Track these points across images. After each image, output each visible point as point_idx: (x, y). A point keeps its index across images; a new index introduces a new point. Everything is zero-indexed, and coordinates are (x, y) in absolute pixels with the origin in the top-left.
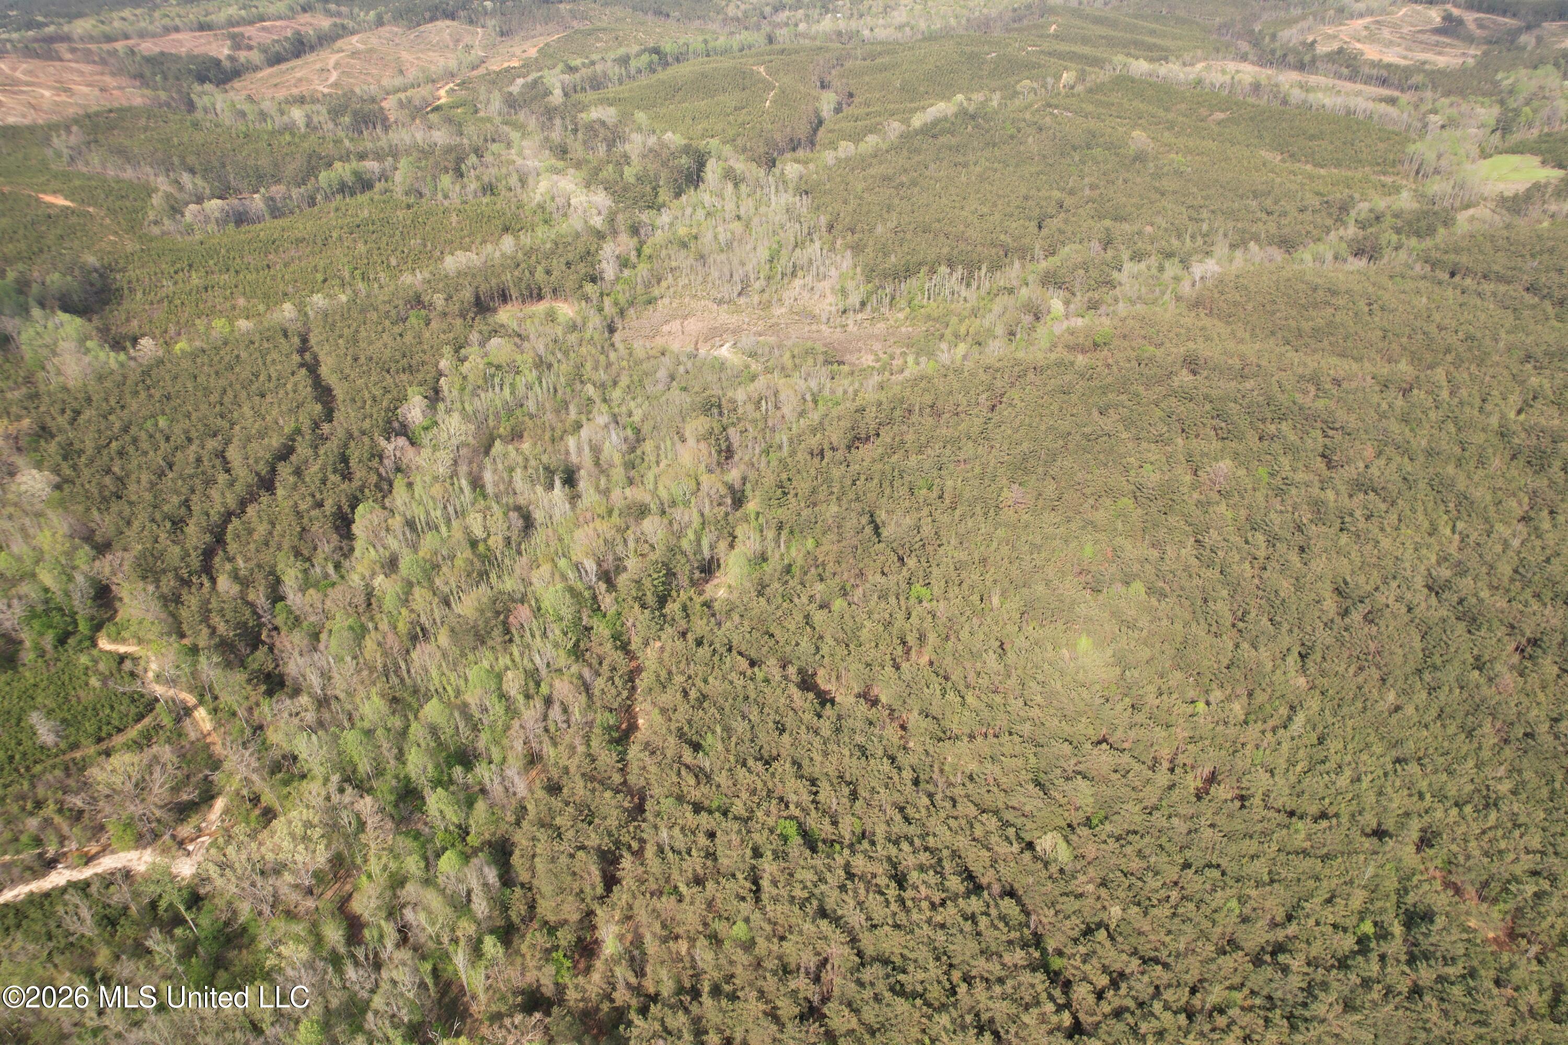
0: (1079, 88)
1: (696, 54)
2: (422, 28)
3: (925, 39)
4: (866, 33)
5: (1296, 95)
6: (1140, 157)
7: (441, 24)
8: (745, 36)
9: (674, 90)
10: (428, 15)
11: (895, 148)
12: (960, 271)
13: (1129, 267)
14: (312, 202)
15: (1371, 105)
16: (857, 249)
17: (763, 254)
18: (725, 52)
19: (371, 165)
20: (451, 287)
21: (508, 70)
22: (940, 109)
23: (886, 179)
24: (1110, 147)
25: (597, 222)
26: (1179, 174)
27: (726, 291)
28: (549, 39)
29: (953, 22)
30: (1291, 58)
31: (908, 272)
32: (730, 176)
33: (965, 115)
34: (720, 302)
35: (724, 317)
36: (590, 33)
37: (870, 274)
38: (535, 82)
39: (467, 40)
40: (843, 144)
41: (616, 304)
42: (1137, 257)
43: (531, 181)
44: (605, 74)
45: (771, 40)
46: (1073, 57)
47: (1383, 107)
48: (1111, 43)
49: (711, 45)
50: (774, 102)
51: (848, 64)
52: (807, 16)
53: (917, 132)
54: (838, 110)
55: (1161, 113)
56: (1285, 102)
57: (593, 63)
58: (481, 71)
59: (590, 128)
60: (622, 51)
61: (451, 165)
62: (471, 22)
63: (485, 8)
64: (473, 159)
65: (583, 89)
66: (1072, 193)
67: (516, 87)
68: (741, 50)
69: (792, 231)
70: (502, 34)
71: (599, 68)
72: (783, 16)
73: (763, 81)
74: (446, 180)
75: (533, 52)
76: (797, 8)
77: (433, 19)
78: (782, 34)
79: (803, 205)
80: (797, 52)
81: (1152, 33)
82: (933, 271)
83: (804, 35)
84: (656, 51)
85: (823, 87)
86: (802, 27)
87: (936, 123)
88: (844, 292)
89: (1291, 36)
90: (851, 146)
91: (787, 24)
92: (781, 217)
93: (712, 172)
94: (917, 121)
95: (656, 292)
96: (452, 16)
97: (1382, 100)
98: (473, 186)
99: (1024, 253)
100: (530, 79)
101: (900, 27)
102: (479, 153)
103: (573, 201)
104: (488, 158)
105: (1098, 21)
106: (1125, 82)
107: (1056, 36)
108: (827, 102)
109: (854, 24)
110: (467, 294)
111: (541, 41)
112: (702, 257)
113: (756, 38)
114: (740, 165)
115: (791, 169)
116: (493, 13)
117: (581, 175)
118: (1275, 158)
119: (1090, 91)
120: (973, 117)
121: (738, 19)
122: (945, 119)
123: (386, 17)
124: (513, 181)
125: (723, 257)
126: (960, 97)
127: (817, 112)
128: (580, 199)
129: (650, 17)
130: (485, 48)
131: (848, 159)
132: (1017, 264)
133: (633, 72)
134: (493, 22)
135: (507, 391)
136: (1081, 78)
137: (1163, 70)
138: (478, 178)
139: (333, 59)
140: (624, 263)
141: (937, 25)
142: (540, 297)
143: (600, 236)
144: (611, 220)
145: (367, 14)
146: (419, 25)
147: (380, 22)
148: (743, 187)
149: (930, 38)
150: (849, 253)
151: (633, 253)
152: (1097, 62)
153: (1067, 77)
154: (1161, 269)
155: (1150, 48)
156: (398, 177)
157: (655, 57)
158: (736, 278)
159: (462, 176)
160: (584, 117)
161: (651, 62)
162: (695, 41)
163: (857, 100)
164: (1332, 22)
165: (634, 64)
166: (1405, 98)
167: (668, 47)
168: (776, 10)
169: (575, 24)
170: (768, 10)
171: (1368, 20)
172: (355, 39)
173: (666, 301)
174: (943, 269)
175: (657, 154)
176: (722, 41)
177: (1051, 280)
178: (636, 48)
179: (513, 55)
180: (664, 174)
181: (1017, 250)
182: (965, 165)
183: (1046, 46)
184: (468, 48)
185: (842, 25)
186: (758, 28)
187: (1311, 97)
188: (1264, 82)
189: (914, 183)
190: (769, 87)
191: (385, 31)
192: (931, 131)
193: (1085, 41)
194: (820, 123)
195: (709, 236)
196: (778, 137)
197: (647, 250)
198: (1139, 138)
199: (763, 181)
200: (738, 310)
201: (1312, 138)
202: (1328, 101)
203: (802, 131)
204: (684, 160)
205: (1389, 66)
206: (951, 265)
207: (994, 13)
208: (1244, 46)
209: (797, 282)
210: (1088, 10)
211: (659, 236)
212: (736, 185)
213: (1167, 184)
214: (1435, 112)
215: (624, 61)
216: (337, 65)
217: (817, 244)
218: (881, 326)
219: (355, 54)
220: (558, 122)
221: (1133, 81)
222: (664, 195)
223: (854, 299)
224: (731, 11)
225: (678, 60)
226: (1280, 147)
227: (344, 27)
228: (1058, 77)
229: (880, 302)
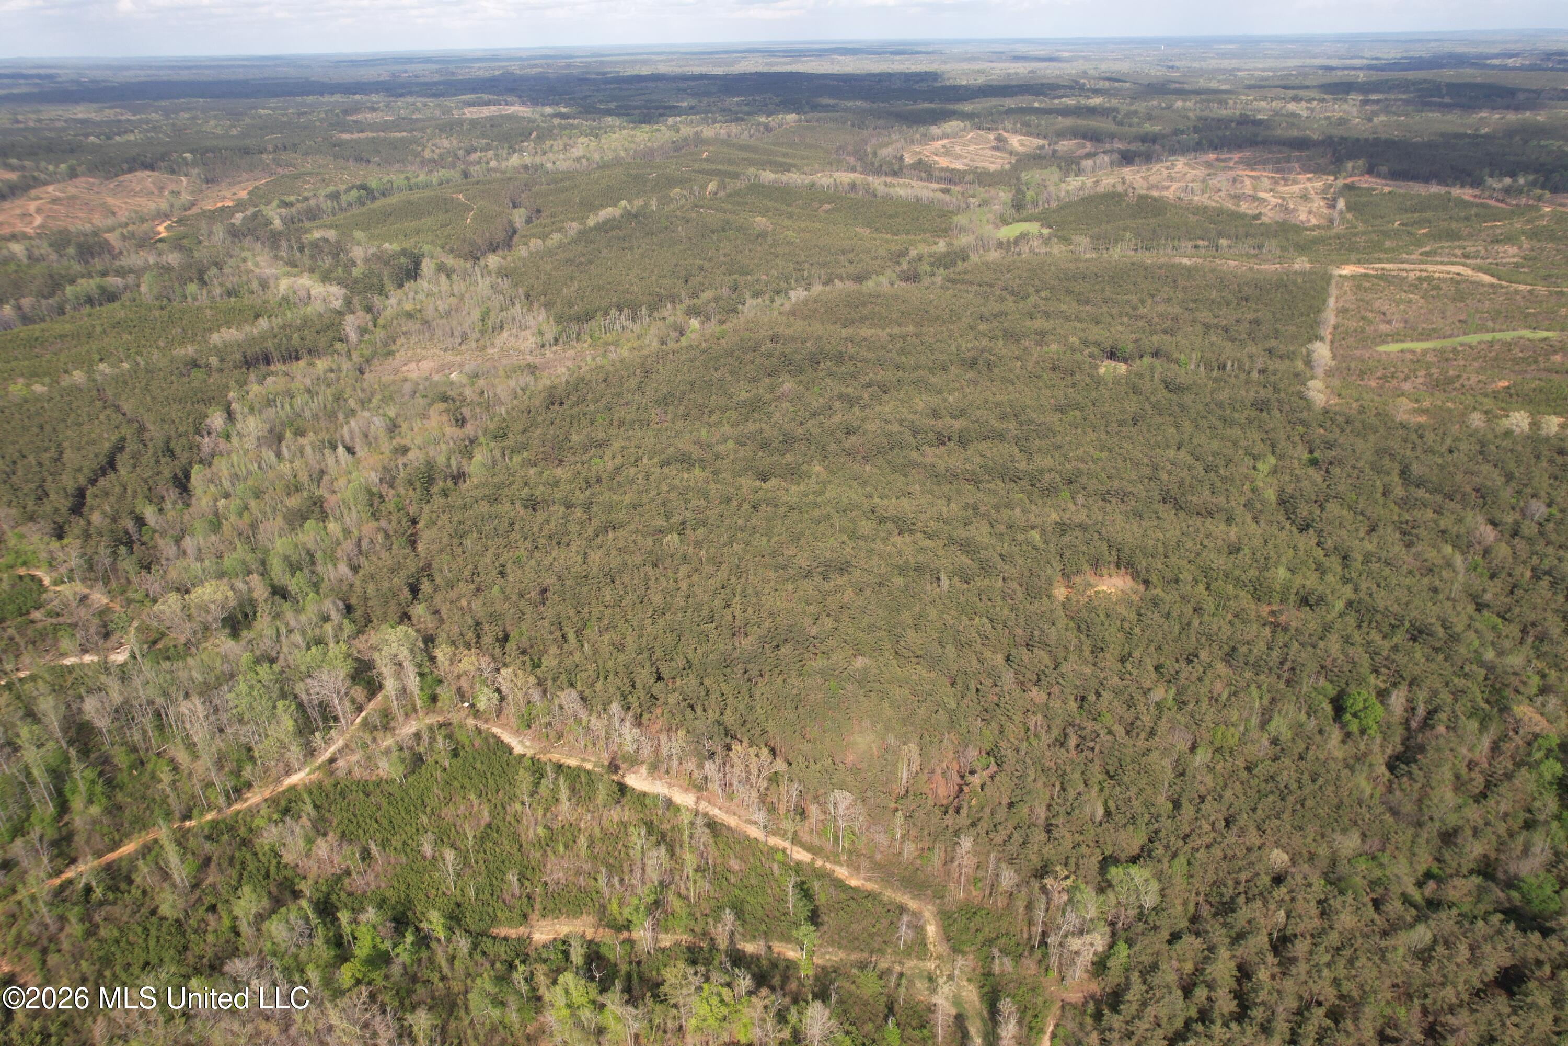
0: (722, 194)
1: (400, 189)
2: (121, 178)
3: (599, 168)
4: (549, 165)
5: (881, 190)
6: (763, 235)
7: (140, 174)
8: (442, 173)
9: (386, 215)
10: (125, 166)
11: (575, 241)
12: (626, 311)
13: (750, 302)
14: (62, 312)
15: (931, 194)
16: (548, 306)
17: (476, 314)
18: (427, 186)
19: (114, 281)
20: (222, 353)
21: (223, 209)
22: (607, 212)
23: (569, 261)
24: (741, 229)
25: (338, 304)
26: (790, 243)
27: (449, 342)
28: (257, 183)
29: (622, 154)
30: (885, 167)
31: (588, 316)
32: (441, 268)
33: (629, 216)
34: (446, 350)
35: (449, 357)
36: (296, 177)
37: (559, 319)
38: (255, 215)
39: (172, 187)
40: (533, 240)
41: (362, 356)
42: (756, 295)
43: (272, 283)
44: (318, 206)
45: (466, 175)
46: (717, 173)
47: (940, 195)
48: (751, 163)
49: (413, 181)
50: (474, 219)
51: (536, 188)
52: (496, 156)
53: (591, 229)
54: (529, 221)
55: (784, 207)
56: (875, 196)
57: (306, 199)
58: (195, 210)
59: (315, 245)
60: (331, 189)
61: (195, 275)
62: (173, 172)
63: (185, 159)
64: (214, 271)
65: (300, 220)
66: (710, 260)
67: (238, 218)
68: (441, 184)
69: (498, 300)
70: (208, 181)
71: (312, 202)
72: (475, 156)
73: (463, 204)
74: (192, 288)
75: (243, 195)
76: (487, 150)
77: (130, 170)
78: (474, 170)
79: (504, 284)
80: (490, 182)
81: (786, 155)
82: (606, 314)
83: (495, 170)
84: (364, 187)
85: (515, 206)
86: (493, 164)
87: (606, 222)
88: (541, 334)
89: (886, 152)
90: (540, 241)
91: (479, 163)
92: (488, 292)
93: (427, 266)
94: (591, 222)
95: (393, 348)
96: (151, 167)
97: (943, 191)
98: (218, 291)
99: (674, 299)
100: (248, 213)
101: (578, 160)
102: (219, 265)
103: (313, 293)
104: (227, 270)
105: (743, 148)
106: (757, 188)
107: (707, 160)
108: (519, 217)
109: (538, 160)
110: (238, 356)
111: (251, 187)
112: (426, 322)
113: (454, 174)
114: (450, 261)
115: (493, 261)
116: (195, 163)
117: (316, 276)
118: (865, 232)
119: (730, 195)
120: (636, 216)
121: (434, 161)
122: (614, 219)
123: (79, 170)
124: (255, 285)
125: (444, 321)
126: (624, 203)
127: (511, 223)
128: (318, 289)
129: (351, 163)
130: (192, 193)
131: (537, 252)
132: (669, 306)
133: (344, 205)
134: (196, 171)
135: (287, 407)
136: (721, 186)
137: (785, 178)
138: (221, 285)
139: (32, 206)
140: (362, 331)
141: (610, 156)
142: (298, 359)
143: (341, 314)
144: (348, 302)
145: (57, 166)
146: (117, 175)
147: (73, 174)
148: (454, 277)
149: (603, 166)
150: (543, 310)
151: (370, 324)
152: (736, 176)
153: (712, 187)
154: (772, 301)
155: (782, 165)
156: (144, 289)
157: (362, 192)
158: (456, 333)
159: (205, 283)
160: (307, 238)
161: (360, 197)
162: (399, 179)
163: (544, 214)
164: (920, 143)
165: (344, 198)
166: (955, 189)
167: (373, 184)
168: (469, 152)
169: (280, 170)
170: (461, 153)
171: (945, 141)
172: (50, 189)
173: (402, 353)
174: (614, 312)
175: (379, 258)
176: (422, 177)
177: (693, 312)
178: (343, 187)
179: (224, 198)
180: (385, 273)
181: (667, 297)
182: (631, 249)
183: (697, 166)
184: (176, 194)
185: (528, 160)
186: (453, 166)
187: (892, 191)
188: (858, 182)
189: (590, 262)
190: (468, 209)
191: (81, 181)
192: (604, 227)
193: (731, 162)
194: (515, 232)
195: (431, 307)
196: (479, 241)
197: (381, 321)
198: (761, 222)
199: (470, 271)
200: (461, 353)
201: (891, 217)
202: (902, 192)
203: (500, 236)
204: (403, 260)
205: (953, 171)
206: (620, 309)
207: (656, 145)
208: (852, 160)
209: (505, 334)
210: (735, 141)
211: (388, 313)
212: (448, 276)
213: (780, 250)
214: (973, 196)
215: (335, 196)
216: (39, 210)
217: (518, 306)
218: (571, 353)
219: (55, 201)
220: (284, 243)
221: (763, 186)
222: (389, 286)
223: (549, 336)
224: (427, 154)
225: (384, 195)
226: (869, 224)
227: (34, 178)
228: (704, 187)
229: (569, 337)
